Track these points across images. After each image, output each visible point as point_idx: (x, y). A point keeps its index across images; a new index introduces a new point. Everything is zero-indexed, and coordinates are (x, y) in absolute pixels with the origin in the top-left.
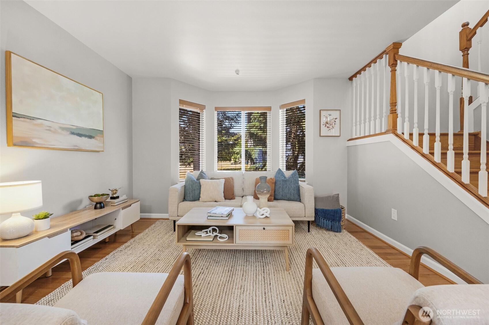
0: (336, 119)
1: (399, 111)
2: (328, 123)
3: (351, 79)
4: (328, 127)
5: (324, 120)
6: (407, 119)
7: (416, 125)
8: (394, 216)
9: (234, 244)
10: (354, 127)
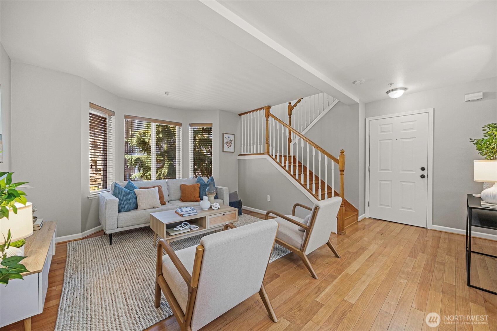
0: (232, 140)
1: (270, 143)
2: (227, 143)
3: (240, 115)
4: (228, 146)
5: (225, 141)
6: (274, 148)
7: (278, 152)
8: (269, 199)
9: (206, 229)
10: (242, 147)
